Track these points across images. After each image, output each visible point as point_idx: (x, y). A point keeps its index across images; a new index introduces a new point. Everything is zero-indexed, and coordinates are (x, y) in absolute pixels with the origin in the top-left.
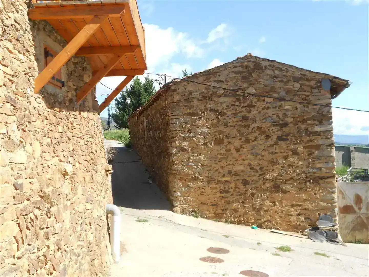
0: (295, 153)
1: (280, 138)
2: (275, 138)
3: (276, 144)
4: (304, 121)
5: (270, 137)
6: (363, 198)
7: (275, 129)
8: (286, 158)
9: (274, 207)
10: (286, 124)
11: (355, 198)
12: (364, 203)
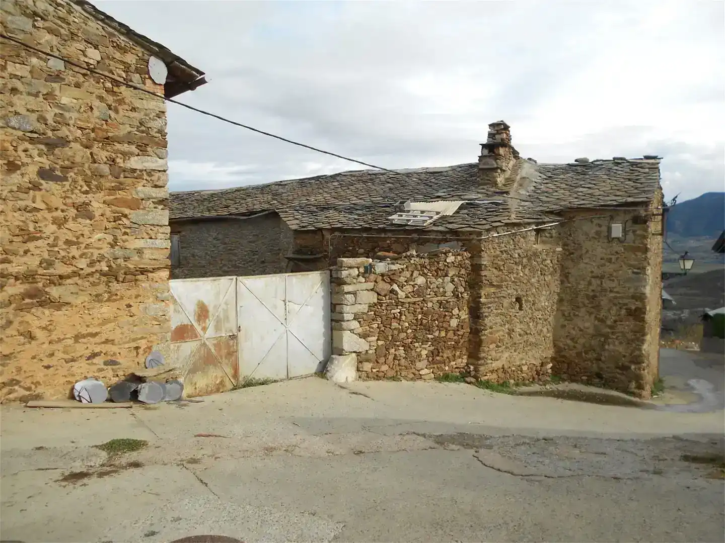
0: (83, 211)
1: (44, 174)
2: (32, 172)
3: (36, 187)
4: (107, 141)
5: (18, 168)
6: (211, 309)
7: (34, 150)
8: (60, 223)
9: (30, 343)
10: (64, 142)
11: (197, 310)
12: (211, 319)
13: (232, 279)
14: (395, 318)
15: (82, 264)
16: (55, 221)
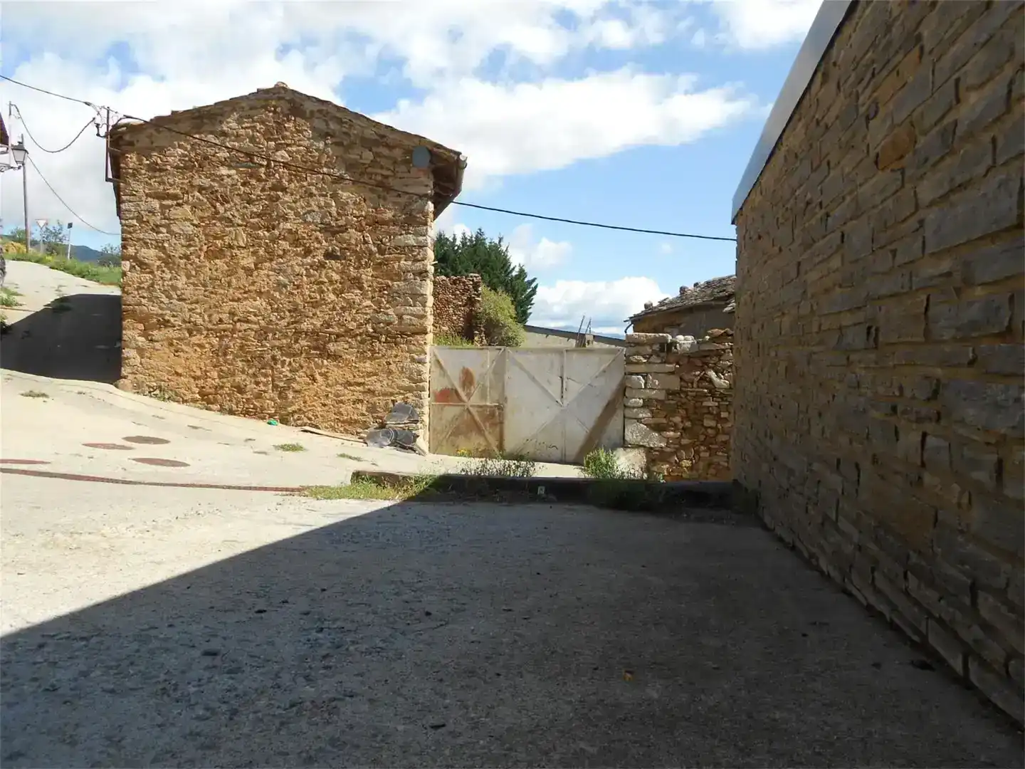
0: (357, 283)
1: (329, 255)
2: (320, 254)
3: (323, 266)
5: (311, 252)
6: (476, 377)
7: (322, 238)
8: (338, 293)
9: (313, 384)
10: (344, 229)
11: (461, 375)
12: (476, 386)
13: (500, 349)
14: (709, 413)
15: (352, 326)
16: (334, 291)
